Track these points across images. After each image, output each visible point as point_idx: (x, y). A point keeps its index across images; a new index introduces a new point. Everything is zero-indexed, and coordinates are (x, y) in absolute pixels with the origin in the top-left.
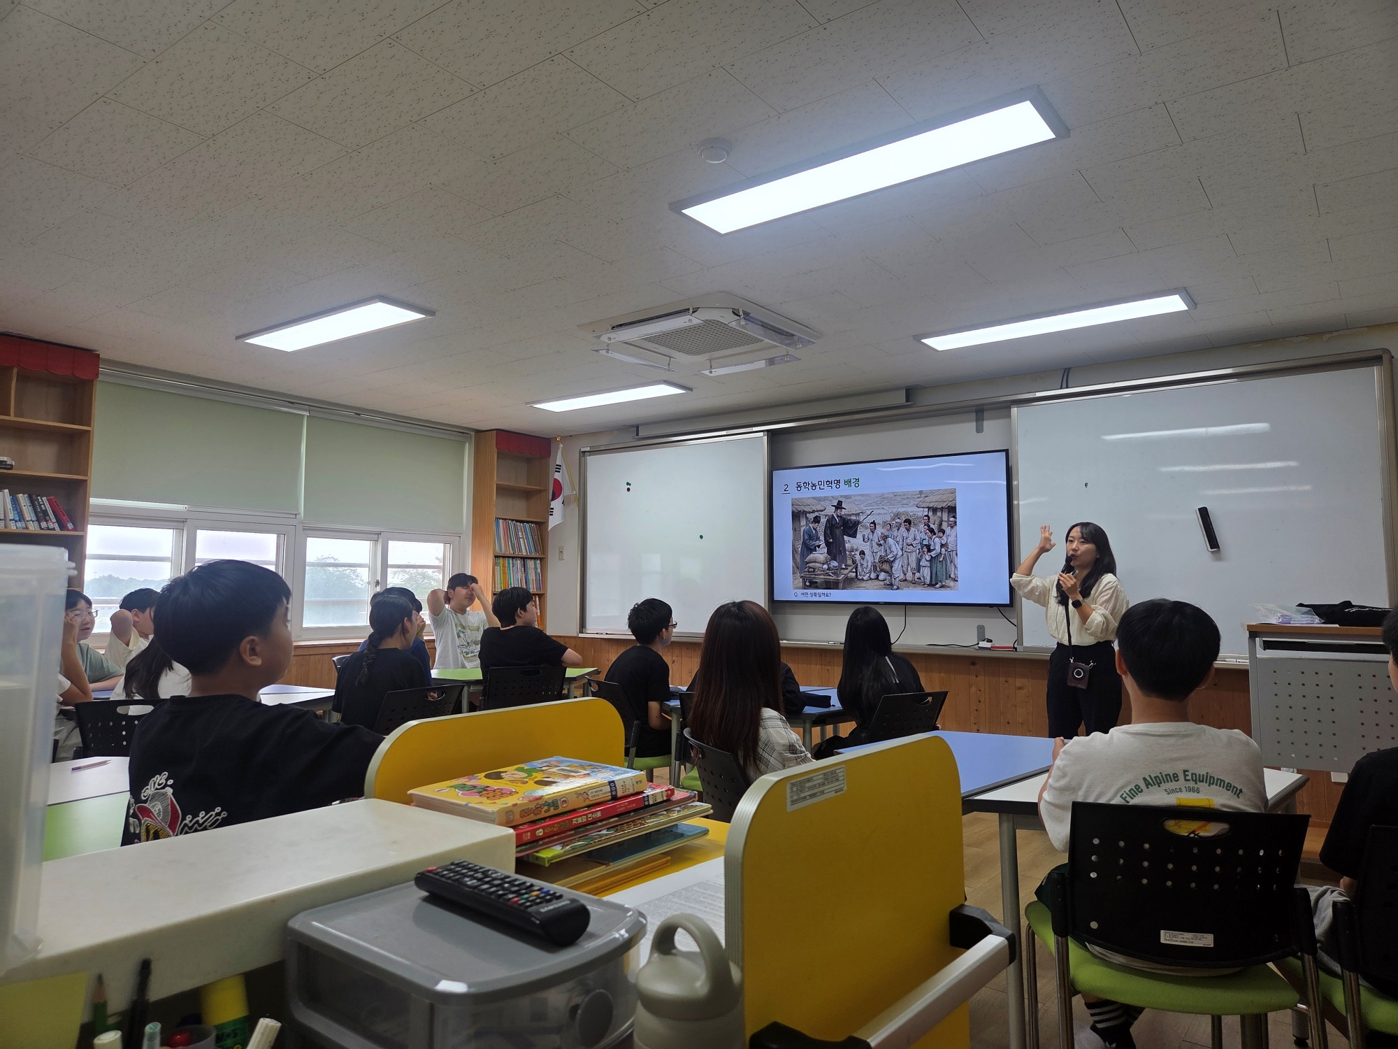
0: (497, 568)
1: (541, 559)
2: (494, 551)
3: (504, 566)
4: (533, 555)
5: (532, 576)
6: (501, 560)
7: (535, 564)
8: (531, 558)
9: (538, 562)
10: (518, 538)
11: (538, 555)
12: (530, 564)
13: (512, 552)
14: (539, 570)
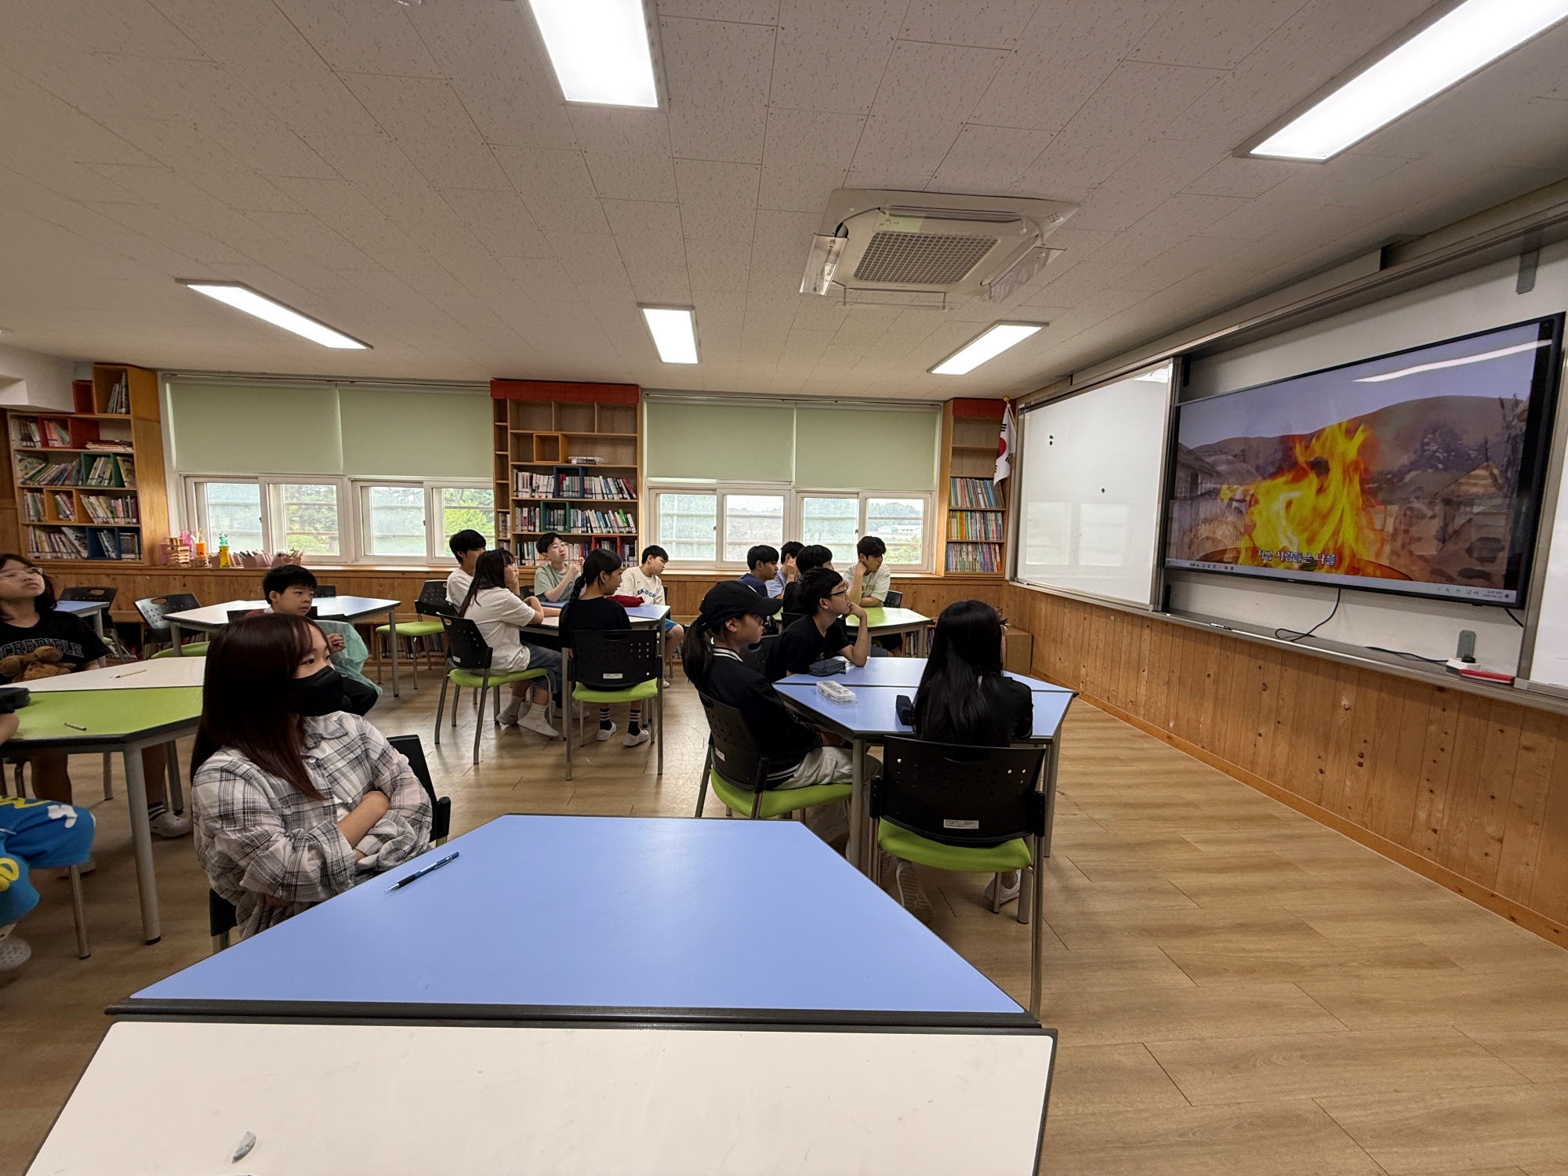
0: (954, 521)
1: (1003, 513)
2: (949, 504)
3: (961, 518)
4: (994, 508)
5: (992, 527)
6: (958, 514)
7: (996, 517)
8: (991, 511)
9: (1000, 514)
10: (976, 494)
11: (998, 509)
12: (991, 516)
13: (969, 505)
14: (1000, 522)
